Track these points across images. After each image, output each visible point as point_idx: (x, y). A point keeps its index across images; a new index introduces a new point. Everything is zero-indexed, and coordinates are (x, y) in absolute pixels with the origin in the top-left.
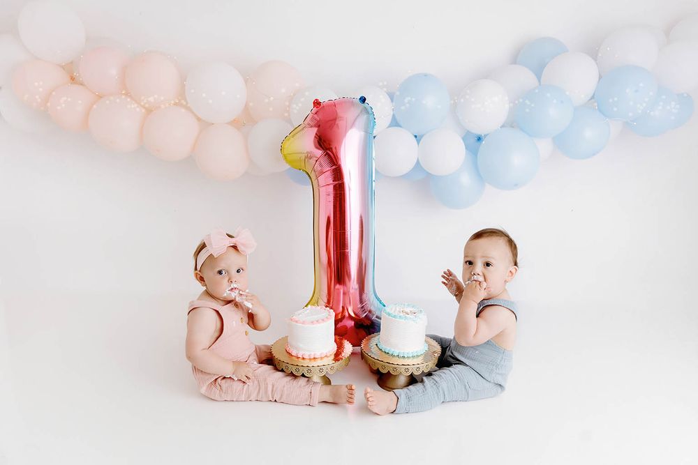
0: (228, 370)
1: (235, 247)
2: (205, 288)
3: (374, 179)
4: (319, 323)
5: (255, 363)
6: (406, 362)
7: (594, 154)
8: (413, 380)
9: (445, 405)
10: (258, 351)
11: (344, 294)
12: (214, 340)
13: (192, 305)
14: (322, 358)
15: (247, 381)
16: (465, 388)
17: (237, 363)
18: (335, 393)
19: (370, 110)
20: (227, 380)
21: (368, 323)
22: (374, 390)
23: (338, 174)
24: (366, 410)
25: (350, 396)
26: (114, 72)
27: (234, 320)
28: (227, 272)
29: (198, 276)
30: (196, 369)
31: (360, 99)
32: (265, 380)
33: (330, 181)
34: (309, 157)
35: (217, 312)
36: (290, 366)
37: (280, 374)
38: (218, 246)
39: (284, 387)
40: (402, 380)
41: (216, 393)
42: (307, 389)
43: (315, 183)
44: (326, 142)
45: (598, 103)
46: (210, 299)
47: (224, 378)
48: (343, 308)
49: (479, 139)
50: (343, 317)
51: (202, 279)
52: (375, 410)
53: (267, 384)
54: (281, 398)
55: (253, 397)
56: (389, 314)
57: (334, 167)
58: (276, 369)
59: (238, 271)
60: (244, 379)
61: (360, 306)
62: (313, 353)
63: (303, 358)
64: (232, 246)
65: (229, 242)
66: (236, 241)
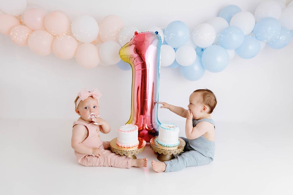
0: (90, 152)
1: (92, 97)
2: (80, 116)
3: (160, 68)
4: (131, 132)
5: (103, 149)
6: (170, 149)
7: (253, 57)
8: (173, 157)
9: (187, 168)
10: (104, 144)
11: (144, 119)
12: (84, 139)
13: (74, 124)
14: (132, 147)
15: (99, 156)
16: (196, 160)
17: (95, 149)
18: (138, 163)
19: (160, 37)
20: (90, 156)
21: (154, 132)
22: (156, 162)
23: (144, 65)
24: (152, 170)
25: (145, 163)
26: (39, 19)
27: (93, 130)
28: (89, 108)
30: (76, 152)
31: (156, 32)
32: (107, 156)
33: (140, 68)
34: (131, 57)
35: (86, 127)
36: (118, 151)
37: (113, 154)
38: (84, 96)
39: (116, 159)
40: (168, 157)
41: (85, 162)
42: (126, 161)
43: (134, 68)
44: (139, 52)
45: (255, 34)
46: (83, 121)
47: (89, 155)
48: (143, 125)
49: (202, 50)
50: (143, 129)
51: (78, 112)
52: (156, 170)
53: (108, 158)
54: (114, 165)
55: (102, 164)
56: (162, 128)
57: (142, 62)
58: (112, 152)
59: (94, 107)
60: (98, 155)
61: (151, 124)
62: (128, 145)
63: (124, 147)
64: (91, 96)
65: (89, 95)
66: (92, 94)
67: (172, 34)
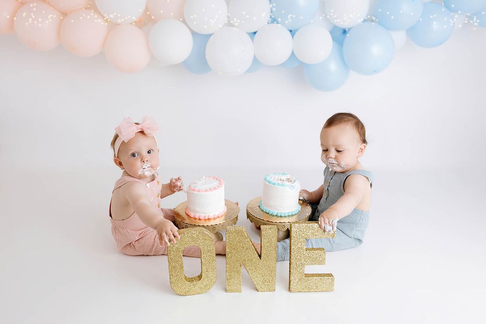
1: (142, 132)
2: (123, 171)
4: (212, 191)
6: (283, 220)
14: (214, 219)
16: (330, 242)
28: (139, 154)
29: (118, 162)
38: (128, 133)
40: (280, 235)
49: (345, 32)
51: (120, 164)
56: (269, 182)
62: (207, 215)
63: (200, 219)
64: (140, 132)
65: (136, 129)
66: (142, 126)
67: (291, 15)
